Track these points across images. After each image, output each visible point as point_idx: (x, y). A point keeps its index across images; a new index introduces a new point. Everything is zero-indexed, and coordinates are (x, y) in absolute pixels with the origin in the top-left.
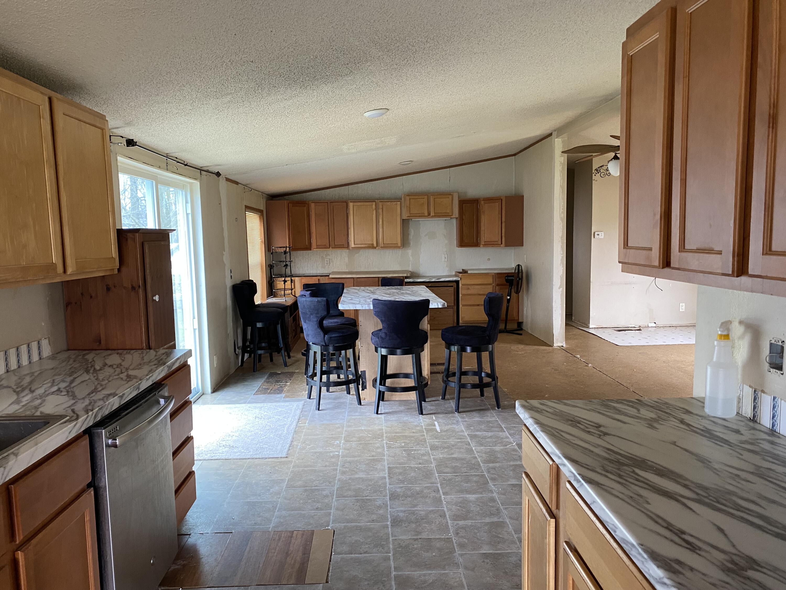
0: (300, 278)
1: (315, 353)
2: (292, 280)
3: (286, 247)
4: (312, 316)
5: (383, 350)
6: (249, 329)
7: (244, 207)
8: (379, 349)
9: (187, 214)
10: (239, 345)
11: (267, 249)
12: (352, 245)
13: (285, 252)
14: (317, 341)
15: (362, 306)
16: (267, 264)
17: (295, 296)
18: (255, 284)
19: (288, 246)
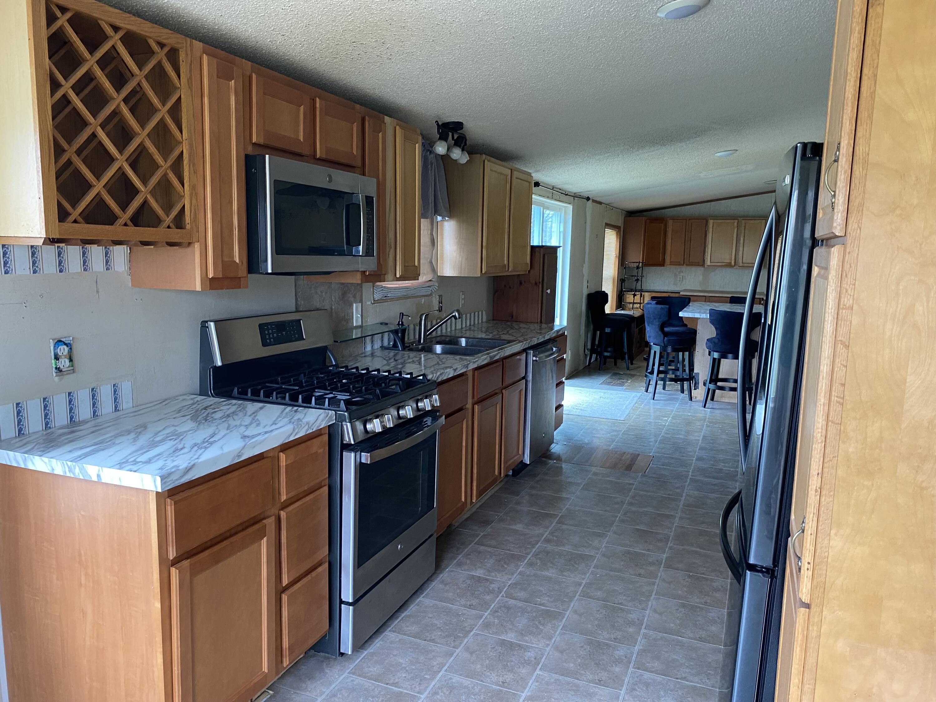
0: (650, 293)
1: (655, 352)
2: (641, 294)
3: (640, 262)
4: (654, 321)
5: (715, 353)
6: (598, 332)
7: (604, 225)
8: (712, 353)
9: (560, 232)
10: (588, 348)
11: (620, 265)
12: (708, 262)
13: (638, 268)
14: (657, 342)
15: (700, 315)
16: (619, 278)
17: (643, 310)
18: (607, 295)
19: (641, 261)
